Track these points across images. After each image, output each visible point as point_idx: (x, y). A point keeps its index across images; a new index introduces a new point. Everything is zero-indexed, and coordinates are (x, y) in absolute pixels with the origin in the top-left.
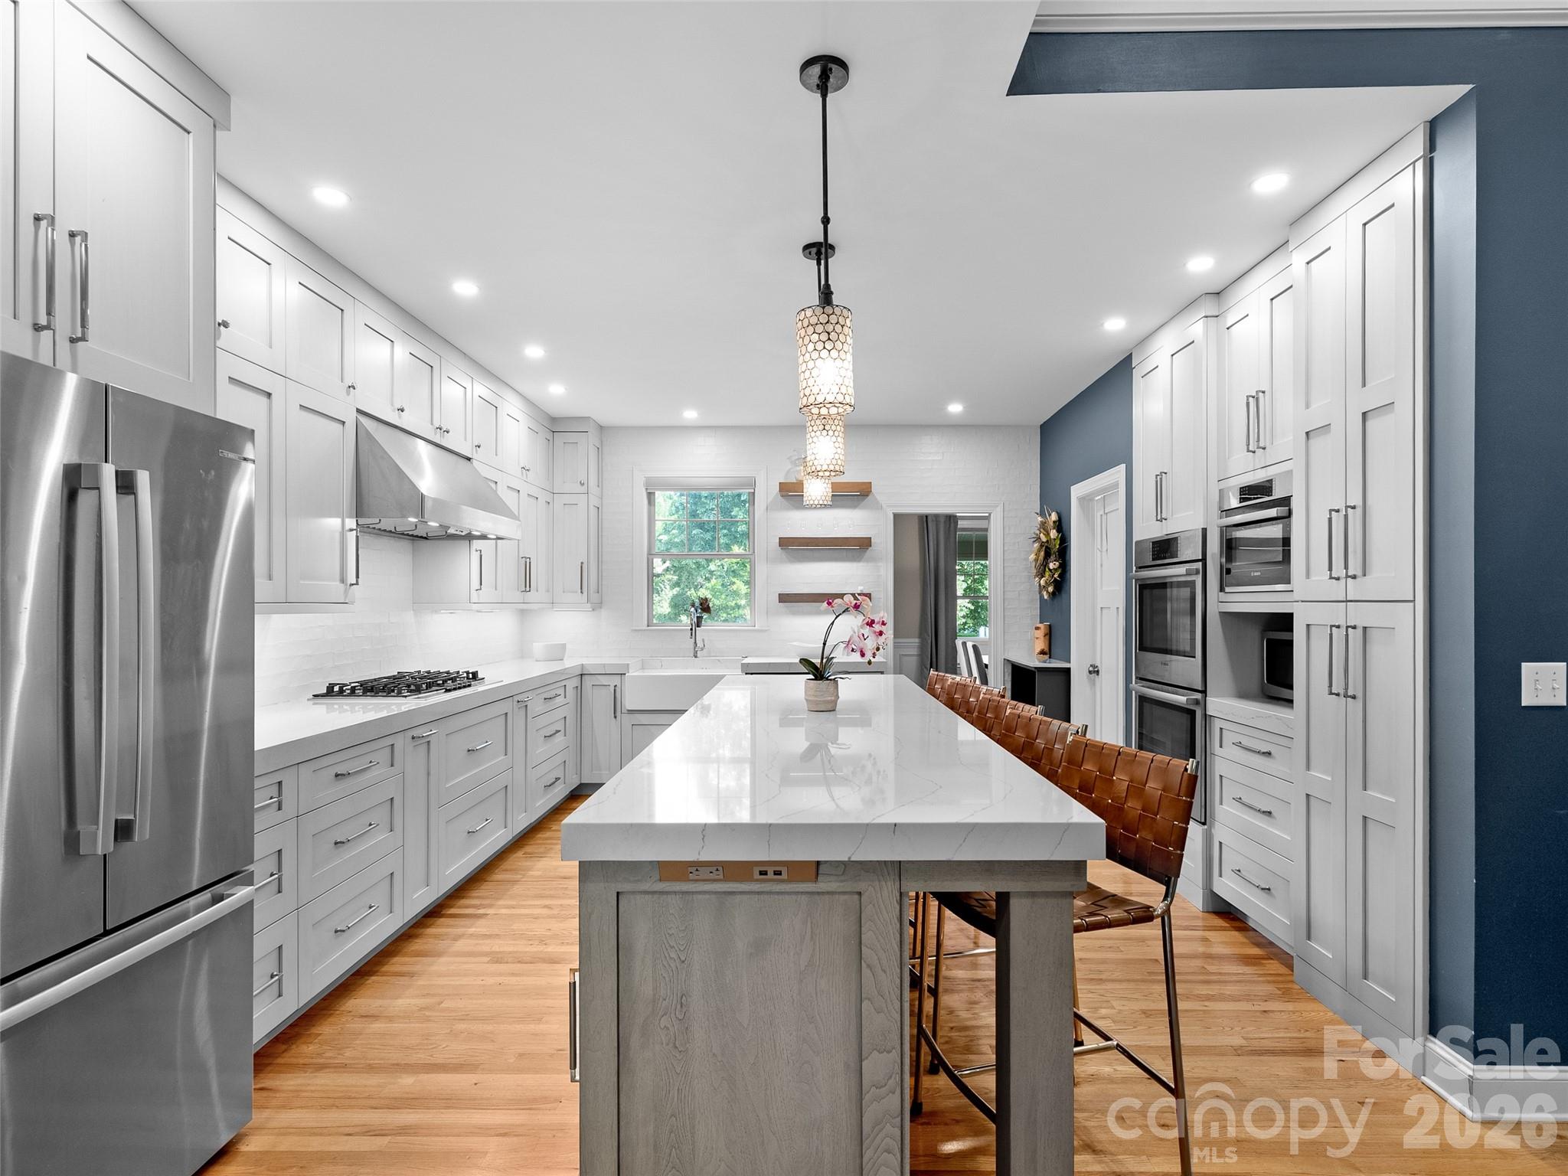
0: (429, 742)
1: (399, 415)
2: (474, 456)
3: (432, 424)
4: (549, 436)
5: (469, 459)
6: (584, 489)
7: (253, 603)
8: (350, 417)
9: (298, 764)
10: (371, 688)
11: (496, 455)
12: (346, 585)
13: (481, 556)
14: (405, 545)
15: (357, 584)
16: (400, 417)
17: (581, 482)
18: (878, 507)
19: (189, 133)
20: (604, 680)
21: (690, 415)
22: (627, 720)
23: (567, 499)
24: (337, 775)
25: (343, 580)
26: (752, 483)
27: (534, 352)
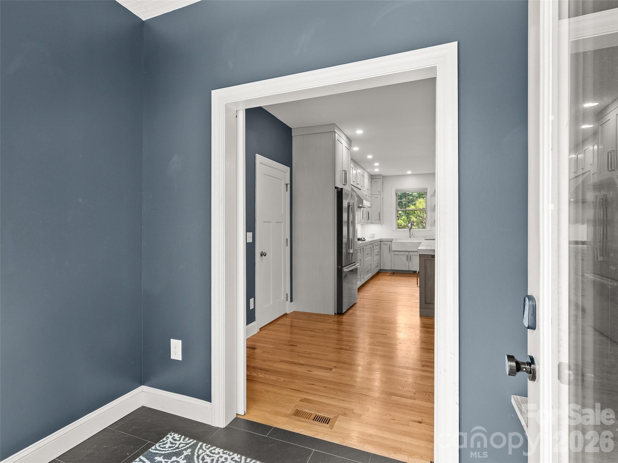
4: (371, 180)
5: (360, 189)
6: (380, 193)
11: (363, 187)
13: (363, 212)
20: (386, 243)
21: (409, 172)
22: (393, 253)
23: (375, 196)
26: (426, 189)
27: (370, 157)
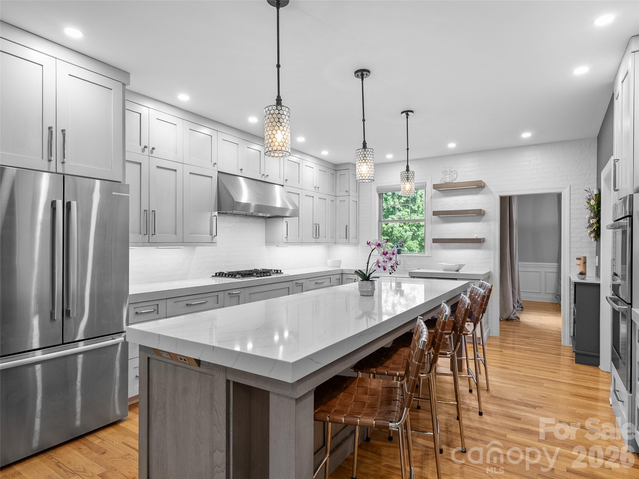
0: (239, 296)
1: (241, 171)
2: (285, 184)
3: (260, 174)
4: (333, 172)
5: (282, 186)
6: (347, 194)
7: (129, 242)
8: (215, 175)
9: (166, 299)
10: (232, 275)
11: (299, 183)
12: (213, 236)
13: (287, 224)
14: (263, 220)
15: (216, 236)
16: (241, 172)
17: (346, 191)
18: (490, 193)
19: (112, 89)
21: (390, 157)
23: (341, 198)
24: (187, 304)
25: (211, 234)
26: (424, 186)
